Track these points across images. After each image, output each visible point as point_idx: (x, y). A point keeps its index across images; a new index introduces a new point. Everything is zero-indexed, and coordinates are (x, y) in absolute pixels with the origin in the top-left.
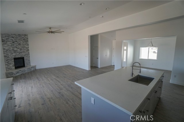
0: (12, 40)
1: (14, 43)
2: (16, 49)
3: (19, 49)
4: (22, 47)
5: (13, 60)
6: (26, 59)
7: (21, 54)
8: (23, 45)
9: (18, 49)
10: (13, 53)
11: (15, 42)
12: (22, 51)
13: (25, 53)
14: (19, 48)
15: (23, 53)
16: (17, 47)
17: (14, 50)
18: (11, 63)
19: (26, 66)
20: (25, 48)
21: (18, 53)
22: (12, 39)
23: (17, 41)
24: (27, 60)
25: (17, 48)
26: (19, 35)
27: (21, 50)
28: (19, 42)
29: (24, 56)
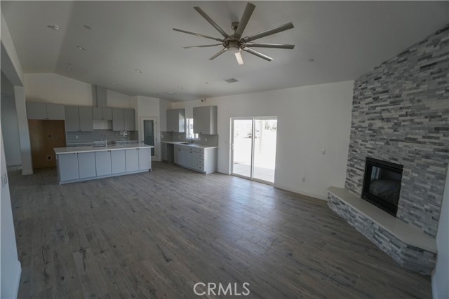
0: (374, 89)
1: (376, 99)
2: (378, 124)
3: (390, 125)
4: (404, 112)
5: (363, 164)
6: (413, 179)
7: (391, 148)
8: (411, 101)
9: (386, 125)
10: (368, 138)
11: (381, 96)
12: (401, 131)
13: (416, 147)
14: (388, 120)
15: (401, 145)
16: (385, 115)
17: (373, 127)
18: (358, 172)
19: (401, 219)
20: (417, 120)
21: (382, 139)
22: (376, 84)
23: (391, 86)
24: (416, 188)
25: (383, 119)
26: (401, 55)
27: (397, 126)
28: (397, 92)
29: (403, 163)
